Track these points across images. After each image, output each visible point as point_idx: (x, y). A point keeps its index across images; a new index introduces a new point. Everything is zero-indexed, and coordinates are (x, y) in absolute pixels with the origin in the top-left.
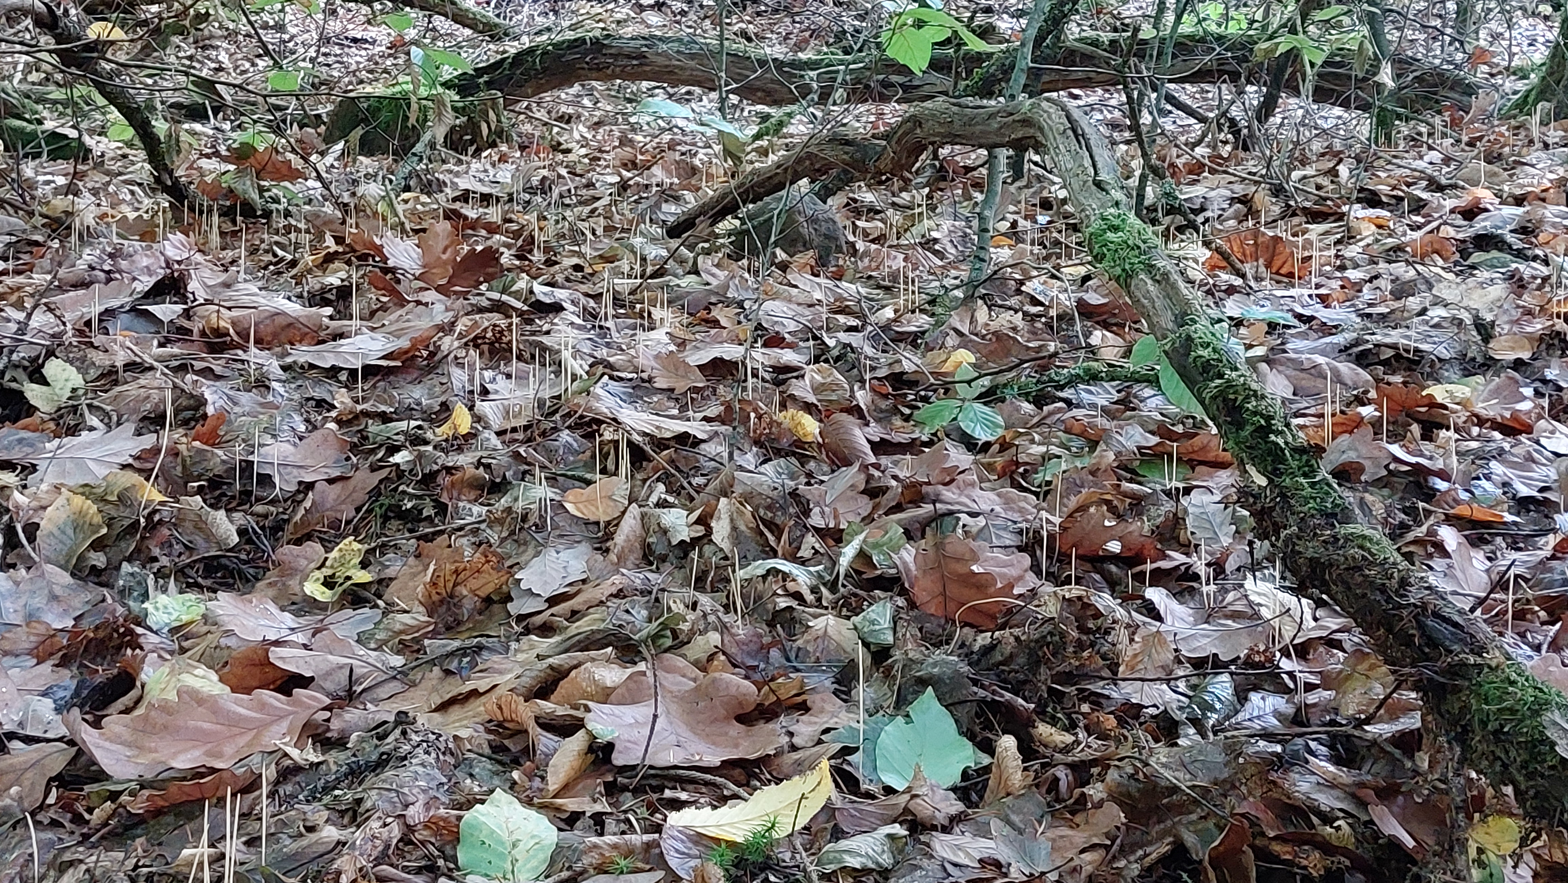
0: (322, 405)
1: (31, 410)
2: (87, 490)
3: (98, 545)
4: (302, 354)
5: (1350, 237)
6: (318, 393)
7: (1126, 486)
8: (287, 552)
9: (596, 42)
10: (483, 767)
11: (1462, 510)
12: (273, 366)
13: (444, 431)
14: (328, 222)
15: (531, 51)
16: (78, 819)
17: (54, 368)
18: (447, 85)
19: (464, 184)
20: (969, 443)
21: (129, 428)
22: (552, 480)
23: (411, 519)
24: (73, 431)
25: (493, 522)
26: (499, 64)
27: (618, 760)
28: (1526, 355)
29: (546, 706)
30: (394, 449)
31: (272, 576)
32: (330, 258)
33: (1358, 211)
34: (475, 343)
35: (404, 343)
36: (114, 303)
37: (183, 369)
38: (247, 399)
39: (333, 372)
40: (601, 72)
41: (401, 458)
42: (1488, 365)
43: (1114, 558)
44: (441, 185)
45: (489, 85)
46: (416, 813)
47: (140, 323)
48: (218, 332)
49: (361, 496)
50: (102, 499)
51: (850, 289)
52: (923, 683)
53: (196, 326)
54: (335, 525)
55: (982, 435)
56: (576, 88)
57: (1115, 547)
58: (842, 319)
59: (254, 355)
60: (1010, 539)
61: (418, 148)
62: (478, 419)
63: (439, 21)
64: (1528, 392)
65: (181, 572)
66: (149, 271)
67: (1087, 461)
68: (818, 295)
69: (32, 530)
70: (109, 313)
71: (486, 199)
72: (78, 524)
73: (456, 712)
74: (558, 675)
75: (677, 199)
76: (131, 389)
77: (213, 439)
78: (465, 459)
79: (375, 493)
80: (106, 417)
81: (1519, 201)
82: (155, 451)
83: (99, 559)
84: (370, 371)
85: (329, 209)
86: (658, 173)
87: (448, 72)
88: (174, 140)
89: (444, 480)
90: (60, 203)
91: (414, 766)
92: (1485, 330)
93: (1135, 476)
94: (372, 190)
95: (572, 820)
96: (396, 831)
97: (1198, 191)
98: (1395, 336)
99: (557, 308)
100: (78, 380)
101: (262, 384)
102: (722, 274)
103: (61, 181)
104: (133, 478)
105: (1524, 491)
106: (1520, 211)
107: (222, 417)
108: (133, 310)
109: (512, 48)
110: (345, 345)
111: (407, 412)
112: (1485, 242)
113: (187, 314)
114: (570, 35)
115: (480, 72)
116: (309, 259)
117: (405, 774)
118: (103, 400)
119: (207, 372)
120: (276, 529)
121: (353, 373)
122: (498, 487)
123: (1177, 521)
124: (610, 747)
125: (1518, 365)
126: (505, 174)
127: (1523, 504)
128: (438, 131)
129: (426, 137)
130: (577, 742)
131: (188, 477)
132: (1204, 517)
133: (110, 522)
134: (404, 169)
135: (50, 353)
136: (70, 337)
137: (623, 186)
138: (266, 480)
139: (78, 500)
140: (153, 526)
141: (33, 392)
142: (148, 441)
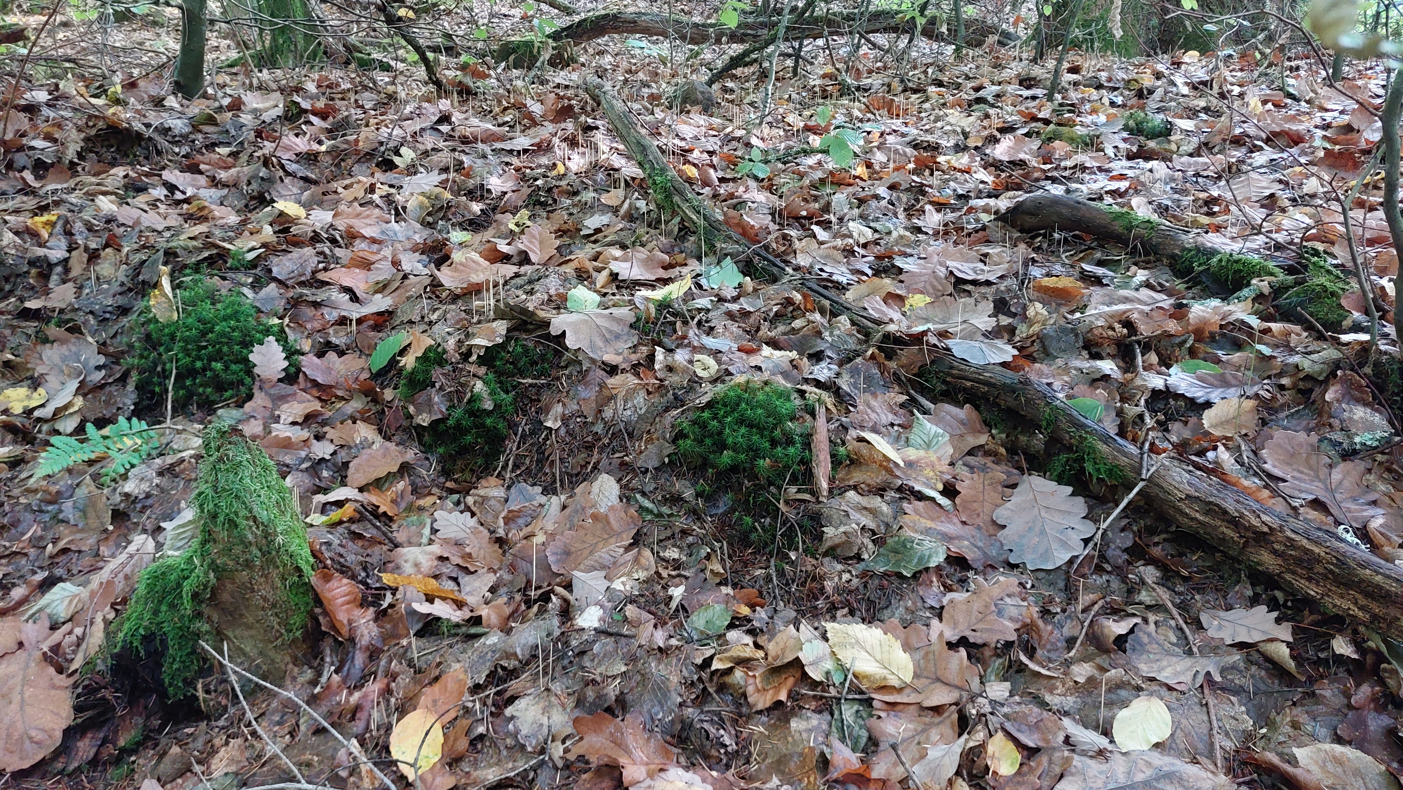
0: (507, 164)
1: (397, 167)
2: (423, 194)
3: (429, 214)
4: (498, 145)
5: (927, 100)
6: (507, 160)
7: (813, 192)
8: (499, 217)
9: (614, 16)
10: (574, 281)
11: (935, 199)
12: (487, 149)
13: (554, 173)
14: (503, 96)
15: (585, 20)
16: (437, 297)
17: (403, 150)
18: (548, 36)
19: (557, 80)
20: (756, 178)
21: (436, 172)
22: (595, 190)
23: (544, 205)
24: (415, 173)
25: (574, 205)
26: (571, 27)
27: (620, 278)
28: (980, 144)
29: (595, 264)
30: (536, 179)
31: (494, 225)
32: (506, 109)
33: (932, 89)
34: (565, 140)
35: (537, 140)
36: (423, 125)
37: (454, 150)
38: (480, 162)
39: (511, 152)
40: (616, 30)
41: (539, 182)
42: (965, 149)
43: (805, 218)
44: (548, 81)
45: (567, 36)
46: (552, 292)
47: (435, 133)
48: (465, 137)
49: (525, 197)
50: (428, 198)
51: (716, 121)
52: (726, 255)
53: (457, 134)
54: (516, 207)
55: (761, 176)
56: (606, 38)
57: (804, 213)
58: (711, 132)
59: (480, 146)
60: (766, 211)
61: (538, 64)
62: (567, 169)
63: (544, 7)
64: (978, 159)
65: (460, 224)
66: (433, 114)
67: (800, 184)
68: (702, 122)
69: (404, 208)
70: (423, 130)
71: (567, 87)
72: (421, 206)
73: (564, 266)
74: (599, 254)
75: (649, 87)
76: (435, 158)
77: (468, 176)
78: (563, 183)
79: (530, 196)
80: (426, 168)
81: (1000, 84)
82: (447, 180)
83: (430, 219)
84: (525, 151)
85: (501, 91)
86: (641, 75)
87: (548, 31)
88: (437, 61)
89: (555, 190)
90: (391, 88)
91: (551, 278)
92: (966, 135)
93: (817, 189)
94: (519, 83)
95: (605, 295)
96: (546, 297)
97: (869, 81)
98: (929, 138)
99: (597, 128)
100: (413, 155)
101: (484, 156)
102: (663, 115)
103: (387, 79)
104: (439, 190)
105: (960, 192)
106: (998, 88)
107: (471, 167)
108: (432, 128)
109: (577, 19)
110: (515, 141)
111: (540, 166)
112: (979, 100)
113: (453, 130)
114: (603, 12)
115: (563, 30)
116: (497, 110)
117: (548, 281)
118: (424, 162)
119: (463, 151)
120: (494, 209)
121: (519, 152)
122: (576, 193)
123: (829, 204)
124: (617, 274)
125: (976, 148)
126: (575, 76)
127: (960, 197)
128: (546, 56)
129: (541, 59)
130: (605, 273)
131: (460, 190)
132: (839, 202)
133: (433, 206)
134: (532, 73)
135: (402, 145)
136: (409, 138)
137: (626, 80)
138: (489, 191)
139: (421, 198)
140: (449, 207)
141: (397, 160)
142: (444, 176)
